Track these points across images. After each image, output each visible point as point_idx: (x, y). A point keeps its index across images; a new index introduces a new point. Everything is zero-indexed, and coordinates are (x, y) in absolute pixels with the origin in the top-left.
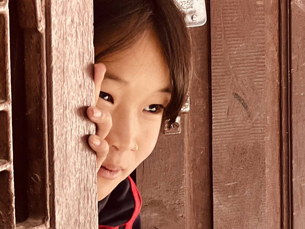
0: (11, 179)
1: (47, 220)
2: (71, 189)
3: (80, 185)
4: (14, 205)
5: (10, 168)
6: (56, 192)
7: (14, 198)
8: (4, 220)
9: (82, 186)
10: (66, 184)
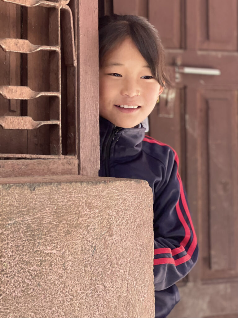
0: (60, 129)
1: (76, 154)
2: (88, 143)
3: (92, 143)
4: (61, 142)
5: (60, 124)
6: (80, 142)
7: (61, 138)
8: (56, 149)
9: (93, 144)
10: (85, 140)
